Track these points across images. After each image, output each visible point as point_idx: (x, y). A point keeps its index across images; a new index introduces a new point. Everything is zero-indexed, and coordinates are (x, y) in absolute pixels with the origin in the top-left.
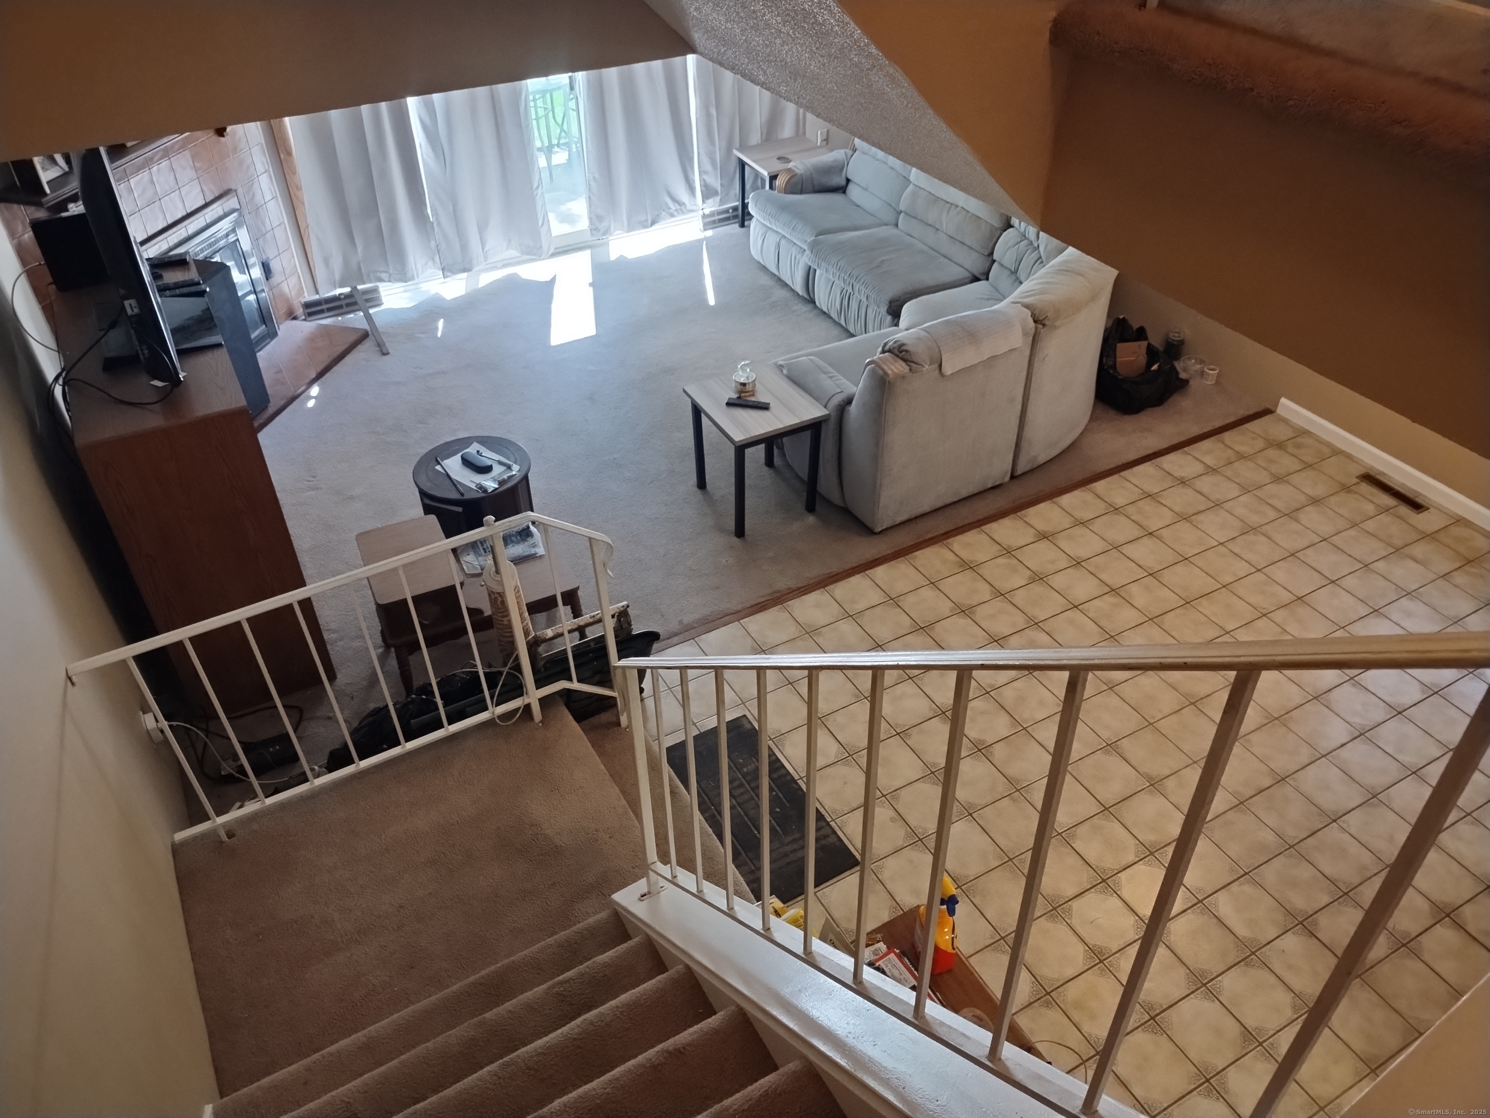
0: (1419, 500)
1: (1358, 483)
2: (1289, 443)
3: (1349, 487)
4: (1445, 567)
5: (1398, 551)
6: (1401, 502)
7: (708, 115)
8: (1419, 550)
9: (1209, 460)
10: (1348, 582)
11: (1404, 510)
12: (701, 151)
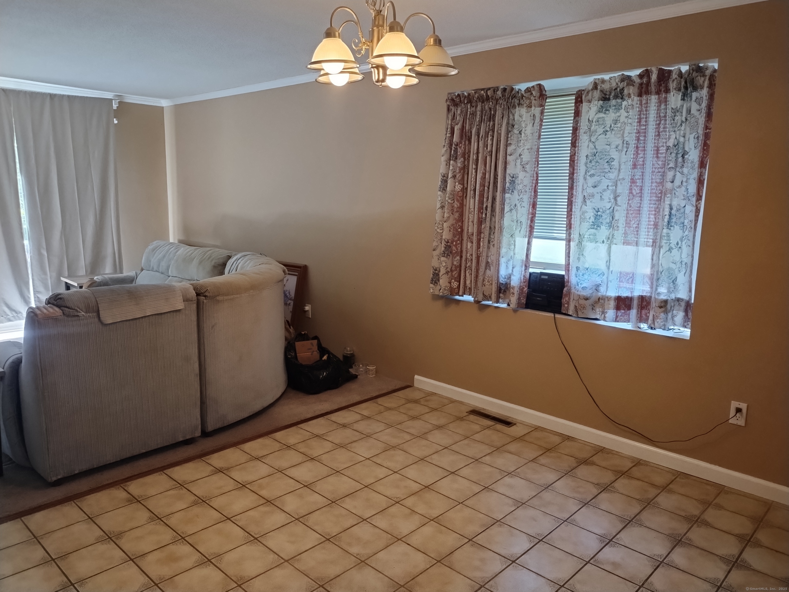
0: (509, 420)
1: (468, 415)
2: (421, 400)
3: (462, 418)
4: (533, 455)
5: (498, 449)
6: (497, 422)
7: (40, 254)
8: (513, 447)
9: (366, 413)
10: (465, 472)
11: (499, 426)
12: (35, 278)
